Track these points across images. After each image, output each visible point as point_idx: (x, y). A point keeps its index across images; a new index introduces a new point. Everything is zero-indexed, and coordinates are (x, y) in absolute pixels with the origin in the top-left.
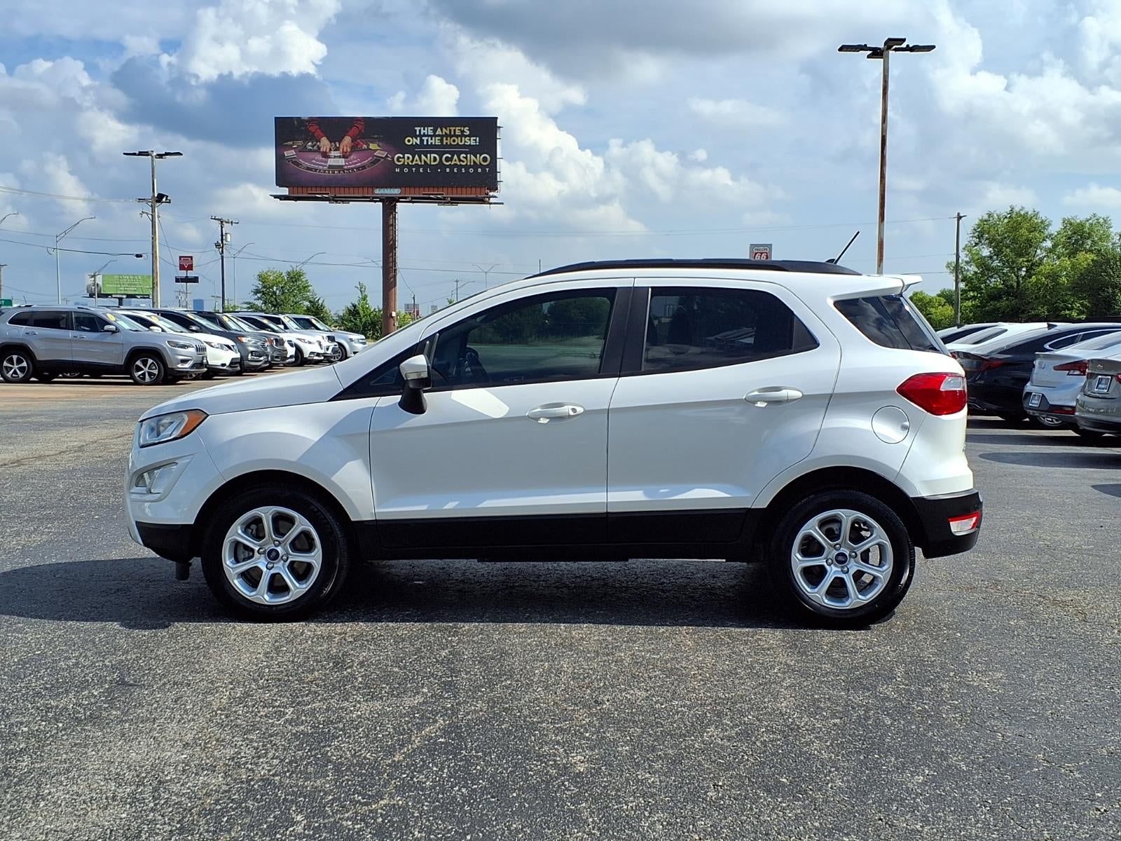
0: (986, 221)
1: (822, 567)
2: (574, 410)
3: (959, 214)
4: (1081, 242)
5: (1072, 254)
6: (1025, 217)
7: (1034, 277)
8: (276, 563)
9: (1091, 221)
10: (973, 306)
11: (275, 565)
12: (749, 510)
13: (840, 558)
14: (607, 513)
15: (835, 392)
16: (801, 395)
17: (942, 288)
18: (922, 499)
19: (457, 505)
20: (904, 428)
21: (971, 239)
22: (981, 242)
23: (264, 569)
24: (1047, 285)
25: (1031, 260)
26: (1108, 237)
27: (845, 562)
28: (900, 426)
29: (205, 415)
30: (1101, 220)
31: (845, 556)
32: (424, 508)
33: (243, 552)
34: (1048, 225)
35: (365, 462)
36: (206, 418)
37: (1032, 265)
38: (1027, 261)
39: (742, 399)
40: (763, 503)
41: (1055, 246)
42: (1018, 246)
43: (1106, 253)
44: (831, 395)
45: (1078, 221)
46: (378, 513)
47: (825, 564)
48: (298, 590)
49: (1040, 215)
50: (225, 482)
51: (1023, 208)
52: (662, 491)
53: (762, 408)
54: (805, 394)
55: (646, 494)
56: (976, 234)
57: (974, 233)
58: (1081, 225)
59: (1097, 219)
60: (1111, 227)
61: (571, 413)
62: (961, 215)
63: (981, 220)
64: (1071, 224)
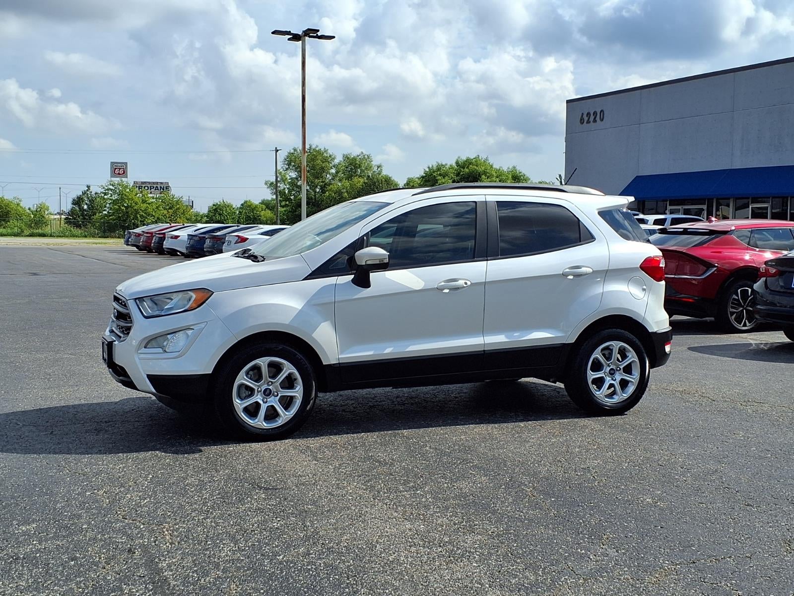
0: (293, 154)
1: (603, 377)
2: (466, 283)
3: (276, 148)
4: (354, 171)
5: (349, 178)
6: (319, 152)
7: (327, 192)
8: (269, 398)
9: (360, 157)
10: (285, 211)
11: (268, 400)
12: (564, 344)
13: (612, 372)
14: (484, 351)
15: (610, 268)
16: (592, 271)
17: (262, 199)
18: (655, 333)
19: (393, 350)
20: (644, 290)
21: (283, 165)
22: (289, 168)
23: (261, 402)
24: (336, 198)
25: (324, 181)
26: (371, 167)
27: (614, 373)
28: (641, 290)
29: (211, 293)
30: (366, 157)
31: (614, 370)
32: (371, 353)
33: (245, 392)
34: (334, 159)
35: (332, 322)
36: (213, 294)
37: (325, 184)
38: (322, 182)
39: (560, 274)
40: (572, 340)
41: (337, 172)
42: (315, 171)
43: (373, 178)
44: (607, 270)
45: (352, 156)
46: (341, 358)
47: (604, 375)
48: (286, 416)
49: (329, 151)
50: (237, 341)
51: (317, 146)
52: (515, 334)
53: (571, 279)
54: (594, 270)
55: (507, 337)
56: (286, 163)
57: (285, 162)
58: (354, 159)
59: (364, 156)
60: (372, 161)
61: (465, 286)
62: (278, 149)
63: (289, 153)
64: (348, 158)
